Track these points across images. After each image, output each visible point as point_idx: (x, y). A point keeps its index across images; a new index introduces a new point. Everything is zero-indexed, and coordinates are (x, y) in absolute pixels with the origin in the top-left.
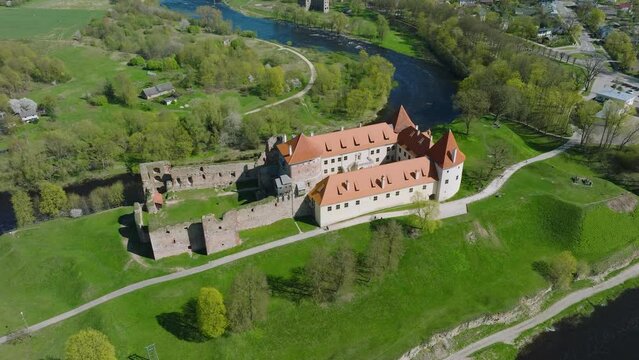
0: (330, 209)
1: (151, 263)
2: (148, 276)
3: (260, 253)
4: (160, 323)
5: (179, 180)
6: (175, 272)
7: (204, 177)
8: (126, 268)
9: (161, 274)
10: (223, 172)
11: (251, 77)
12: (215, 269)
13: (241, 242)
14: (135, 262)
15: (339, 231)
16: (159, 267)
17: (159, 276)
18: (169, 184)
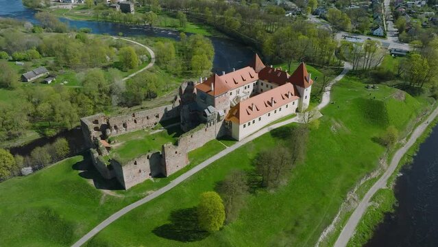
0: (245, 126)
1: (123, 193)
2: (125, 204)
3: (207, 167)
4: (158, 235)
5: (116, 127)
6: (148, 195)
7: (135, 122)
8: (102, 202)
9: (136, 199)
10: (150, 115)
11: (107, 57)
12: (178, 185)
13: (189, 163)
14: (107, 195)
15: (253, 141)
16: (132, 194)
17: (135, 201)
18: (108, 132)
